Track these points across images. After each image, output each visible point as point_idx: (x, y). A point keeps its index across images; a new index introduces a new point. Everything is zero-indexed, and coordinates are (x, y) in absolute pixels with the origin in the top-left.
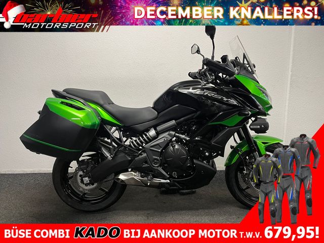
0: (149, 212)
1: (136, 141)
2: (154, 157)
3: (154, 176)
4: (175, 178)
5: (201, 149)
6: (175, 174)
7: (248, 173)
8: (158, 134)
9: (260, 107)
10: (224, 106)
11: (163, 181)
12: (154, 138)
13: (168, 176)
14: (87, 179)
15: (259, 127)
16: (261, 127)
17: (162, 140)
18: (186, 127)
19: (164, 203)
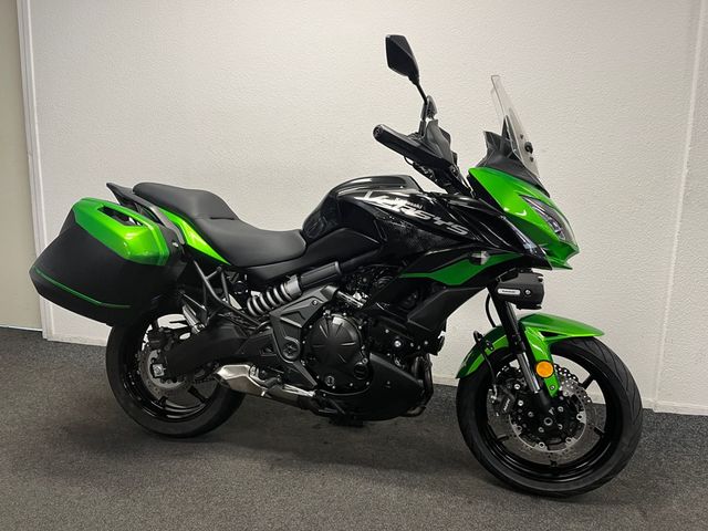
0: (280, 457)
1: (258, 299)
2: (288, 338)
3: (286, 381)
4: (330, 389)
5: (387, 331)
6: (330, 381)
7: (500, 400)
8: (304, 288)
9: (530, 246)
10: (438, 238)
11: (302, 392)
12: (296, 297)
13: (315, 384)
14: (160, 367)
15: (517, 292)
16: (523, 293)
17: (307, 304)
18: (365, 280)
19: (326, 443)
